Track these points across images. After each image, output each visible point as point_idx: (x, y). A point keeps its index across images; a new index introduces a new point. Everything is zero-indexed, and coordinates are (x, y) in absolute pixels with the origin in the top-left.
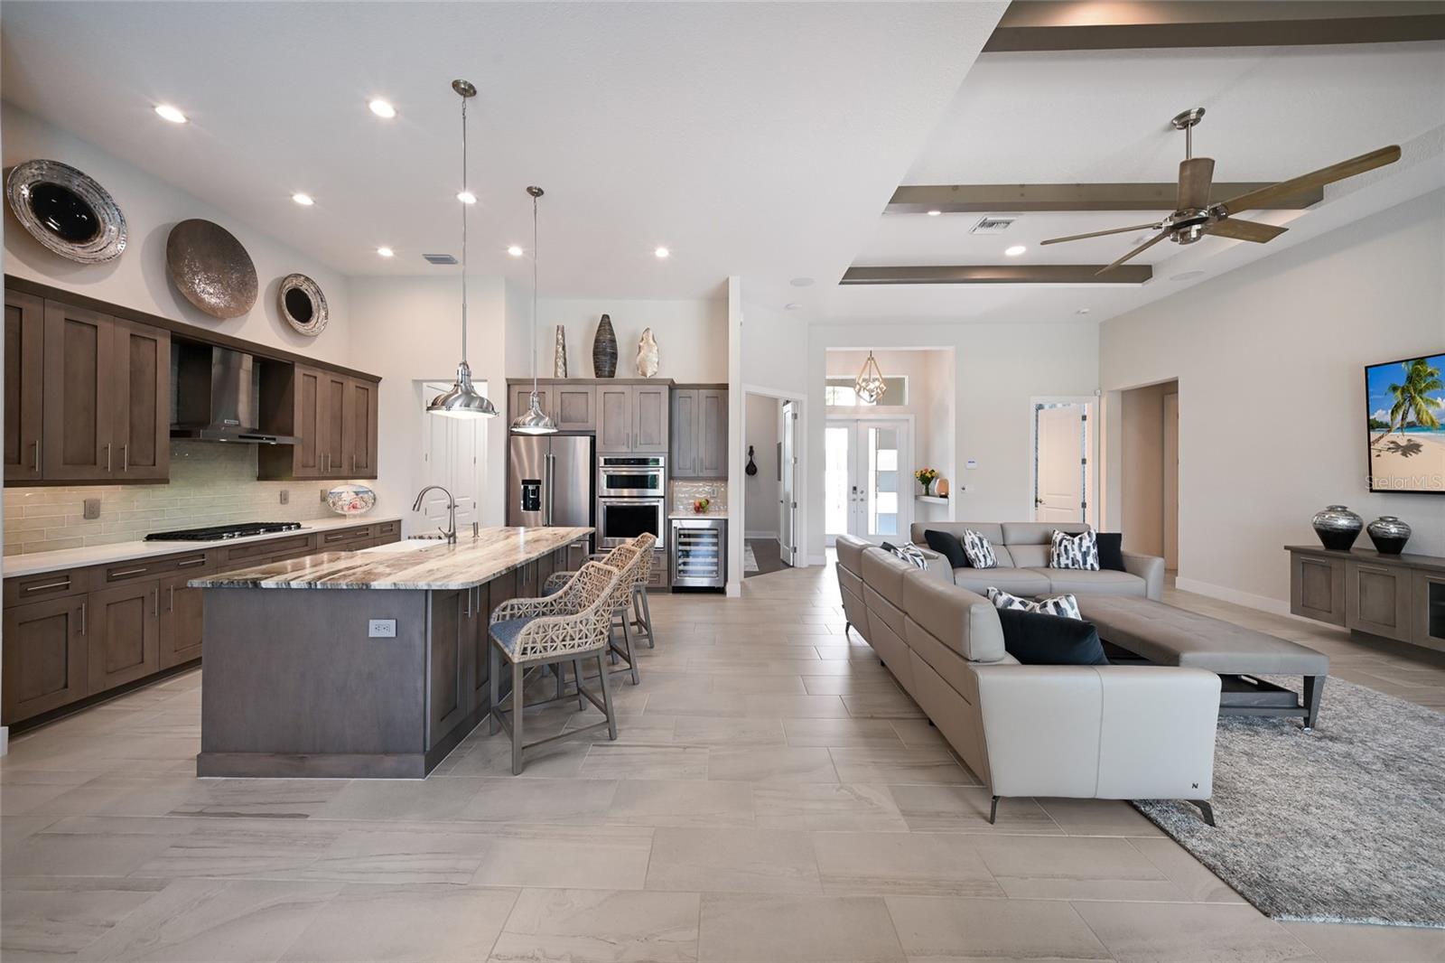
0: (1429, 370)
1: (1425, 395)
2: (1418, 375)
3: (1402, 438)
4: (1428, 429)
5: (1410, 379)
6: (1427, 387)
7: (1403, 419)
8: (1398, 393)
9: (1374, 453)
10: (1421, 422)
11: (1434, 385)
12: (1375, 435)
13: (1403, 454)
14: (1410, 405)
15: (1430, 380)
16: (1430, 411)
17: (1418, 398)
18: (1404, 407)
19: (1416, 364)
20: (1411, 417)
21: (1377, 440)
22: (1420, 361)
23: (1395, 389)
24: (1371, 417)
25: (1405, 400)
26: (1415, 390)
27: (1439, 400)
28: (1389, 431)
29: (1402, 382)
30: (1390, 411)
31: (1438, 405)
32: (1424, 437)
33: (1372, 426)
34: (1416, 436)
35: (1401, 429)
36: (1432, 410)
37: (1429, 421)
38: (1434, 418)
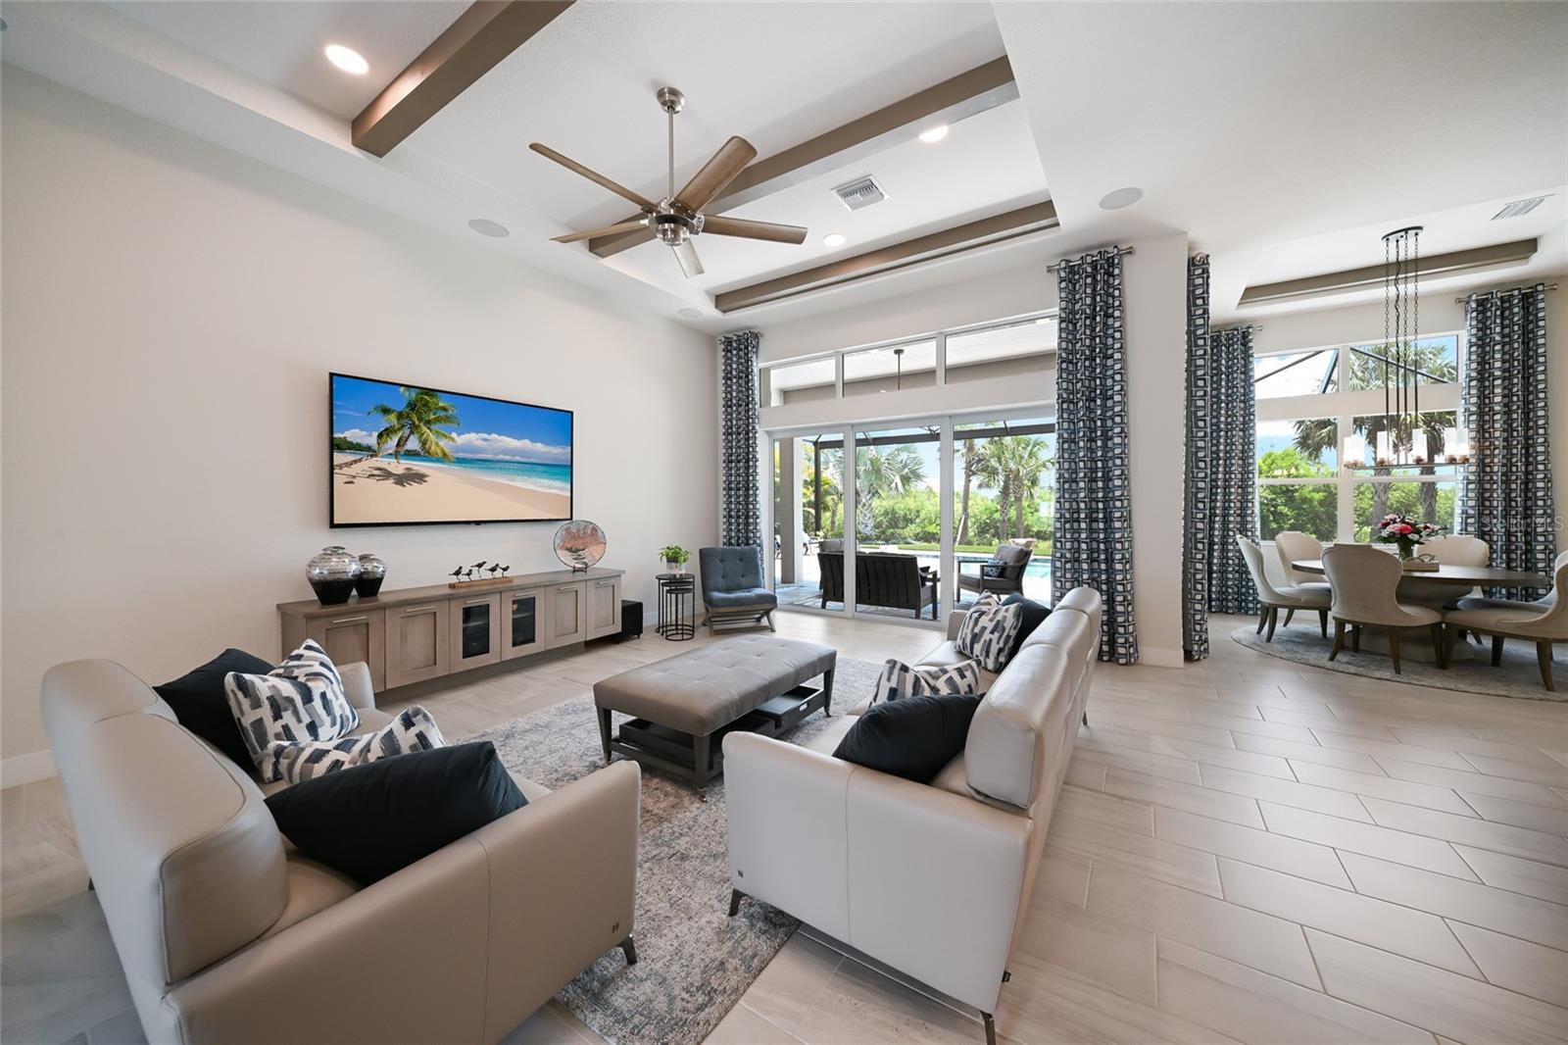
0: (441, 404)
1: (433, 427)
2: (425, 405)
3: (398, 467)
4: (438, 461)
5: (412, 406)
6: (438, 420)
7: (398, 445)
8: (393, 418)
9: (338, 480)
10: (428, 452)
11: (448, 419)
12: (340, 458)
13: (396, 483)
14: (412, 433)
15: (443, 413)
16: (441, 444)
17: (424, 429)
18: (401, 434)
19: (422, 394)
20: (413, 444)
21: (349, 464)
22: (431, 392)
23: (386, 411)
24: (335, 435)
25: (403, 426)
26: (420, 419)
27: (454, 435)
28: (372, 456)
29: (401, 407)
30: (376, 434)
31: (453, 439)
32: (431, 468)
33: (335, 445)
34: (418, 466)
35: (396, 455)
36: (443, 443)
37: (439, 452)
38: (447, 451)
